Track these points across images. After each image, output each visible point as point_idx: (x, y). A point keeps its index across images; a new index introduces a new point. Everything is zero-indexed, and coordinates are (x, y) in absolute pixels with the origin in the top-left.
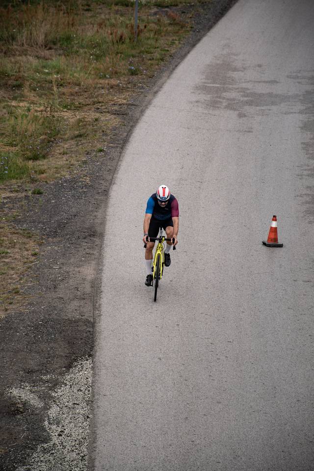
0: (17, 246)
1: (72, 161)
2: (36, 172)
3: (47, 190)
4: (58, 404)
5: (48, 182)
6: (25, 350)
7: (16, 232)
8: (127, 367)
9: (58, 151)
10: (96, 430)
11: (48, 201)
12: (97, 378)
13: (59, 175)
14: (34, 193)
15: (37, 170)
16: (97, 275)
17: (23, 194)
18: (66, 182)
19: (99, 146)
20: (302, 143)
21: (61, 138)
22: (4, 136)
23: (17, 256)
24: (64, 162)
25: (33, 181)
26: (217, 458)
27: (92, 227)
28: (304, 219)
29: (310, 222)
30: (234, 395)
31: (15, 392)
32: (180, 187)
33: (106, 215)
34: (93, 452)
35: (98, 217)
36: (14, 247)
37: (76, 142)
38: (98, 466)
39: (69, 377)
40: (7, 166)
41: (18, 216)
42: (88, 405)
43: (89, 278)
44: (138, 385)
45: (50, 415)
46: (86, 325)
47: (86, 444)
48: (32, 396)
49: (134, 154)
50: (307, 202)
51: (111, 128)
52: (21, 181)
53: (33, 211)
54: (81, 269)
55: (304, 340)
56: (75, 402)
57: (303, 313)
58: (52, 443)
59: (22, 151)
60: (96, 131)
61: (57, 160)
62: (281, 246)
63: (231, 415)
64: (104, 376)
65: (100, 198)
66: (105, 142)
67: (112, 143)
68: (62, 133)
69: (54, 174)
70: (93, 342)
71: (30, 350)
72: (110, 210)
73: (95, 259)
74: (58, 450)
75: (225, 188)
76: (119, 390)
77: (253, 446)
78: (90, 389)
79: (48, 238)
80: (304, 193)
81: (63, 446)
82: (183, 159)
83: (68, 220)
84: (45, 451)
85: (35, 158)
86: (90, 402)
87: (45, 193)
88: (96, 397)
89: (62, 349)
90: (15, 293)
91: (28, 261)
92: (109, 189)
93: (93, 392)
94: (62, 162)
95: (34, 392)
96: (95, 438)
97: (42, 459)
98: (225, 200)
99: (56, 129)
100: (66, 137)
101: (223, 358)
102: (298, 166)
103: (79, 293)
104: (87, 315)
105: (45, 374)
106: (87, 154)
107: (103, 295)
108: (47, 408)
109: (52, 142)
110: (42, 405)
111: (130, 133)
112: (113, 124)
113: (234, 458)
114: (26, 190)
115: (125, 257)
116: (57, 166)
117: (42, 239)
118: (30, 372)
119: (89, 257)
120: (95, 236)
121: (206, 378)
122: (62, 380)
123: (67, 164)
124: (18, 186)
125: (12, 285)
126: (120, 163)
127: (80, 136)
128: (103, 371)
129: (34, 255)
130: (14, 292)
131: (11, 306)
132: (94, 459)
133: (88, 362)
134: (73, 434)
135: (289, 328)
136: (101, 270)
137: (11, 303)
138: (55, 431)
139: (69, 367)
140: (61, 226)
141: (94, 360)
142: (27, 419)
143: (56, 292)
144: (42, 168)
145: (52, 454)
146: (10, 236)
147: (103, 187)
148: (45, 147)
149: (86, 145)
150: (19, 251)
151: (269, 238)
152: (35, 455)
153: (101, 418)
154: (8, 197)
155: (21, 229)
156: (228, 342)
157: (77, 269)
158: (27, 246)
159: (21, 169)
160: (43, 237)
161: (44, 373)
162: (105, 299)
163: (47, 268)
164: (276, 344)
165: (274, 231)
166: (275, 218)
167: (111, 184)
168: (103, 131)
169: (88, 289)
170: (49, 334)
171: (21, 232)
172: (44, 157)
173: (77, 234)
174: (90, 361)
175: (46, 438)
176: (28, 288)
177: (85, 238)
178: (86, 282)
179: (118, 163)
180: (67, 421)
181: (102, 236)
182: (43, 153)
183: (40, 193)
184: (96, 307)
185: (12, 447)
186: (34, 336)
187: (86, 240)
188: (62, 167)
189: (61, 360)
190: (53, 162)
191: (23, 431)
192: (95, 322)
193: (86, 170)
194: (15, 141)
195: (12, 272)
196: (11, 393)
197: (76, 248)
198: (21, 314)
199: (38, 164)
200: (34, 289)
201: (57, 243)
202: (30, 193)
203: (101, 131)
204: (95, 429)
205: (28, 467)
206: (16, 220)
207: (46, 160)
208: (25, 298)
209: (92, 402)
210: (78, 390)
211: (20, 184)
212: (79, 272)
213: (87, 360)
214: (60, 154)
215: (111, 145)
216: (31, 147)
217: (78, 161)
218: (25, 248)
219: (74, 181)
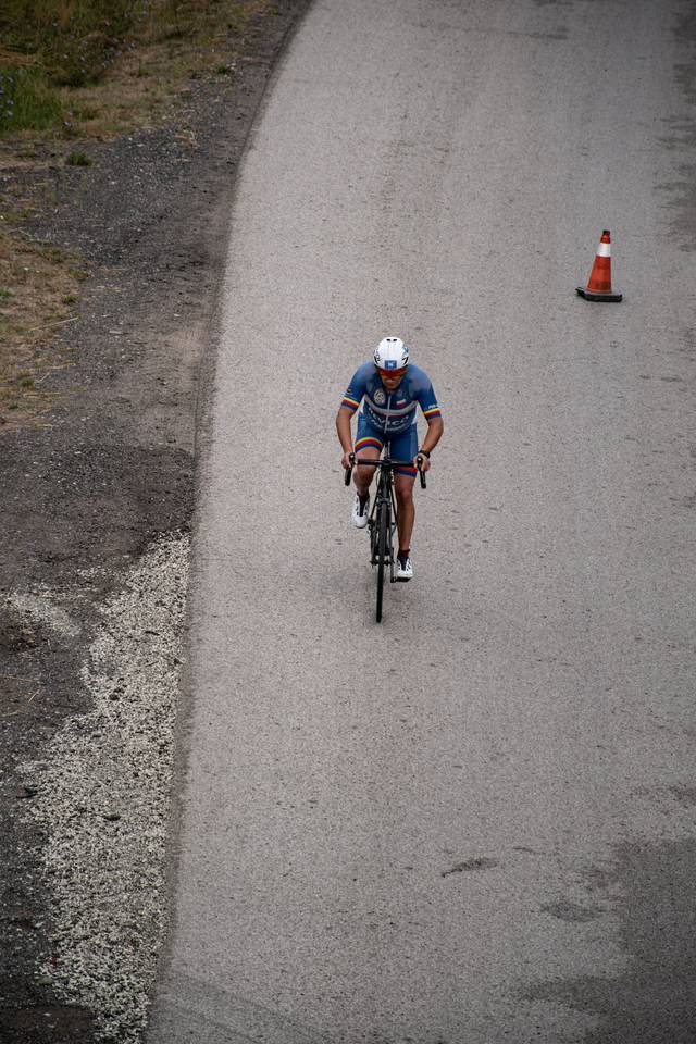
0: (31, 280)
1: (159, 92)
2: (76, 114)
3: (100, 156)
4: (112, 630)
5: (104, 138)
6: (43, 511)
7: (28, 248)
8: (266, 556)
9: (127, 68)
10: (193, 691)
11: (103, 181)
12: (199, 578)
13: (128, 124)
14: (70, 162)
15: (79, 109)
16: (206, 352)
17: (46, 165)
18: (142, 139)
19: (220, 60)
20: (676, 67)
21: (136, 39)
22: (8, 28)
23: (31, 304)
24: (141, 94)
25: (70, 134)
26: (455, 758)
27: (198, 244)
28: (670, 239)
29: (685, 248)
30: (497, 624)
31: (19, 602)
32: (398, 159)
33: (230, 218)
34: (185, 736)
35: (213, 223)
36: (22, 282)
37: (169, 50)
38: (194, 765)
39: (138, 574)
40: (12, 99)
41: (34, 212)
42: (177, 635)
43: (188, 358)
44: (290, 597)
45: (93, 654)
46: (178, 462)
47: (171, 720)
48: (55, 611)
49: (297, 81)
50: (679, 202)
51: (247, 19)
52: (44, 133)
53: (68, 203)
54: (171, 338)
55: (658, 510)
56: (150, 629)
57: (659, 449)
58: (96, 714)
59: (46, 65)
60: (213, 26)
61: (126, 88)
62: (617, 299)
63: (490, 667)
64: (215, 577)
65: (217, 179)
66: (233, 50)
67: (248, 55)
68: (138, 26)
69: (118, 120)
70: (193, 500)
71: (54, 513)
72: (240, 208)
73: (202, 316)
74: (110, 730)
75: (499, 165)
76: (248, 607)
77: (534, 734)
78: (184, 601)
79: (100, 265)
80: (674, 181)
81: (120, 722)
82: (408, 96)
83: (144, 227)
84: (80, 729)
85: (76, 82)
86: (182, 630)
87: (97, 163)
88: (196, 620)
89: (123, 512)
90: (24, 385)
91: (55, 315)
92: (239, 160)
93: (189, 609)
94: (135, 93)
95: (59, 604)
96: (191, 707)
97: (73, 746)
98: (497, 192)
99: (123, 16)
100: (147, 35)
101: (477, 543)
102: (664, 120)
103: (165, 391)
104: (180, 439)
105: (85, 566)
106: (193, 77)
107: (219, 397)
108: (87, 638)
109: (115, 46)
110: (78, 632)
111: (290, 32)
112: (252, 9)
113: (492, 759)
114: (53, 155)
115: (269, 316)
116: (123, 103)
117: (87, 267)
118: (52, 559)
119: (189, 311)
120: (205, 266)
121: (439, 586)
122: (123, 579)
123: (147, 99)
124: (36, 145)
125: (17, 366)
126: (265, 101)
127: (178, 35)
128: (213, 565)
129: (70, 301)
130: (21, 382)
131: (13, 415)
132: (188, 752)
133: (180, 544)
134: (143, 696)
135: (626, 480)
136: (216, 341)
137: (14, 408)
138: (103, 689)
139: (139, 551)
140: (130, 238)
141: (194, 539)
142: (42, 662)
143: (115, 386)
144: (91, 105)
145: (95, 736)
146: (15, 257)
147: (226, 156)
148: (99, 58)
149: (191, 56)
150: (35, 291)
151: (591, 281)
152: (58, 738)
153: (204, 665)
154: (13, 170)
155: (41, 244)
156: (491, 508)
157: (162, 338)
158: (53, 282)
159: (42, 106)
160: (89, 262)
161: (83, 564)
162: (222, 406)
163: (96, 334)
164: (595, 516)
165: (604, 264)
166: (606, 237)
167: (242, 149)
168: (230, 27)
169: (185, 383)
170: (96, 479)
171: (40, 249)
172: (96, 80)
173: (165, 259)
174: (185, 540)
175: (84, 704)
176: (53, 376)
177: (181, 269)
178: (181, 368)
179: (260, 100)
180: (130, 669)
181: (219, 265)
182: (94, 72)
183: (84, 163)
184: (202, 422)
185: (10, 719)
186: (63, 483)
187: (184, 274)
188: (135, 105)
189: (122, 536)
190: (116, 93)
191: (35, 686)
192: (197, 457)
193: (189, 113)
194: (31, 41)
195: (18, 338)
196: (9, 602)
197: (161, 289)
198: (35, 431)
199: (81, 96)
200: (65, 379)
201: (120, 277)
202: (61, 162)
203: (225, 24)
204: (193, 687)
205: (42, 762)
206: (29, 223)
207: (99, 89)
208: (46, 396)
209: (187, 629)
210: (157, 604)
211: (39, 141)
212: (167, 345)
213: (179, 539)
214: (132, 75)
215: (248, 58)
216: (66, 57)
217: (171, 93)
218: (47, 285)
219: (161, 138)
